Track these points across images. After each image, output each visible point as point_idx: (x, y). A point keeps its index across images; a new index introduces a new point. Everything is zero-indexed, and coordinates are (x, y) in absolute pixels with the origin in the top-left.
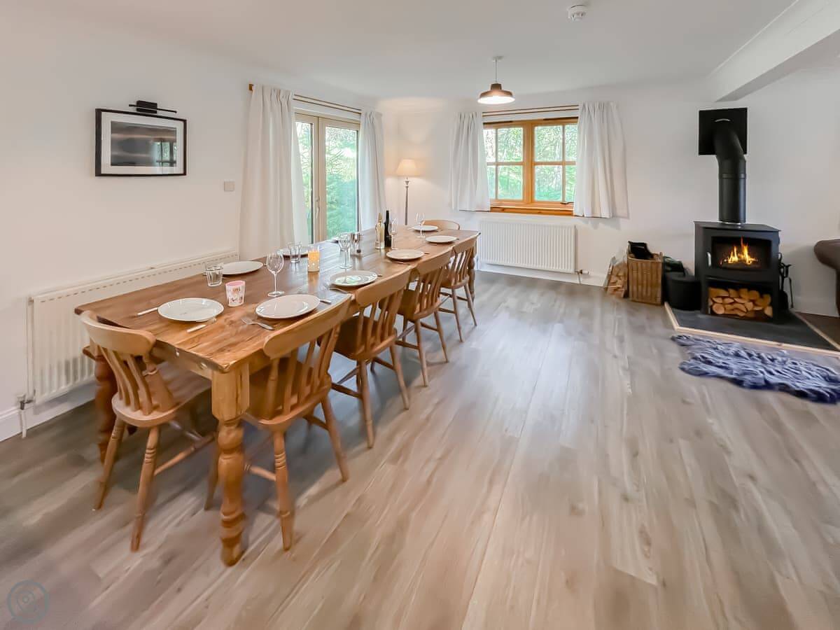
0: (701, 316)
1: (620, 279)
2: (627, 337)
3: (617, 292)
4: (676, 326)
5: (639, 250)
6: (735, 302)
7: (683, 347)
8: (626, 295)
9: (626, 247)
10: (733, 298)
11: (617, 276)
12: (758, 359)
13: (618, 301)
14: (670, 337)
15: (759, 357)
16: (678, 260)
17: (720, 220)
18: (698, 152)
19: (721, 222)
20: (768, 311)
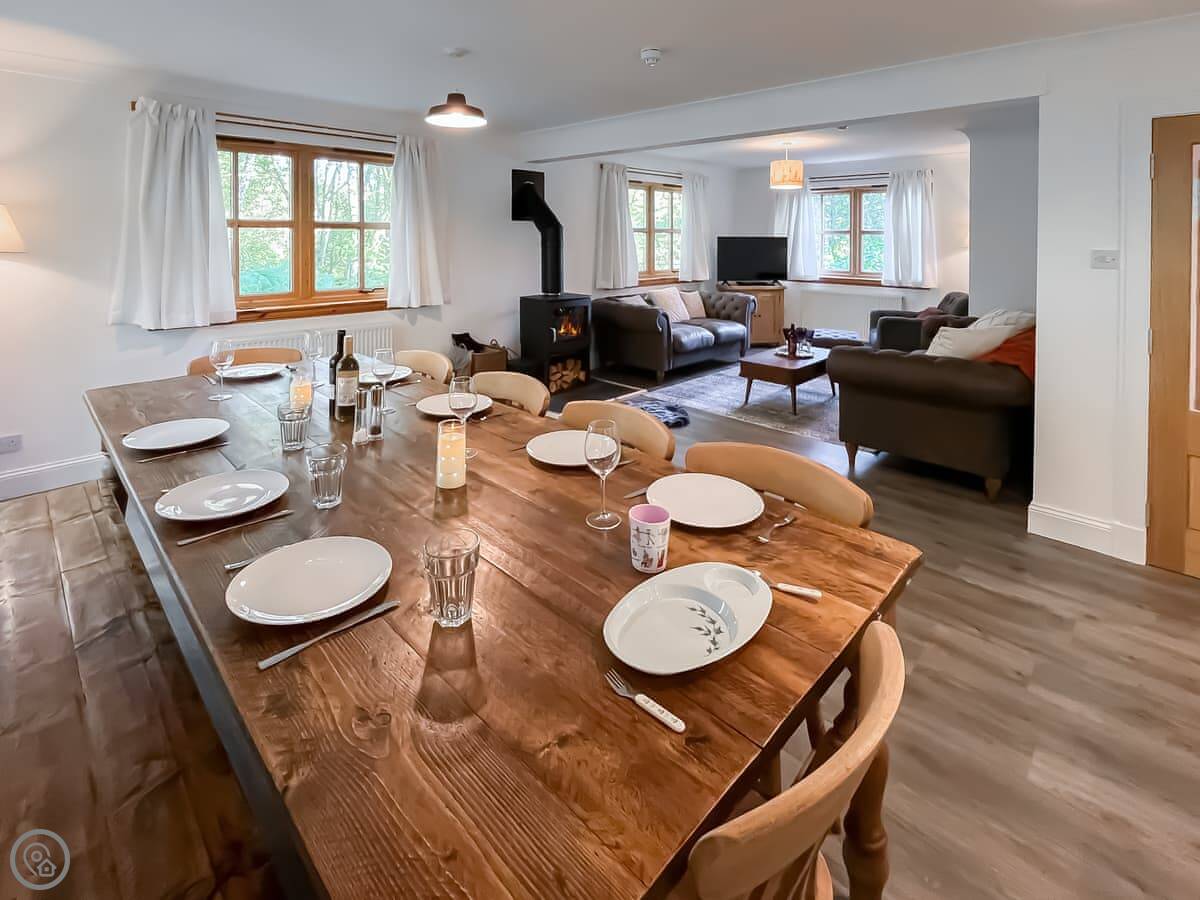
10: (560, 372)
17: (544, 292)
18: (511, 218)
19: (545, 294)
20: (582, 376)
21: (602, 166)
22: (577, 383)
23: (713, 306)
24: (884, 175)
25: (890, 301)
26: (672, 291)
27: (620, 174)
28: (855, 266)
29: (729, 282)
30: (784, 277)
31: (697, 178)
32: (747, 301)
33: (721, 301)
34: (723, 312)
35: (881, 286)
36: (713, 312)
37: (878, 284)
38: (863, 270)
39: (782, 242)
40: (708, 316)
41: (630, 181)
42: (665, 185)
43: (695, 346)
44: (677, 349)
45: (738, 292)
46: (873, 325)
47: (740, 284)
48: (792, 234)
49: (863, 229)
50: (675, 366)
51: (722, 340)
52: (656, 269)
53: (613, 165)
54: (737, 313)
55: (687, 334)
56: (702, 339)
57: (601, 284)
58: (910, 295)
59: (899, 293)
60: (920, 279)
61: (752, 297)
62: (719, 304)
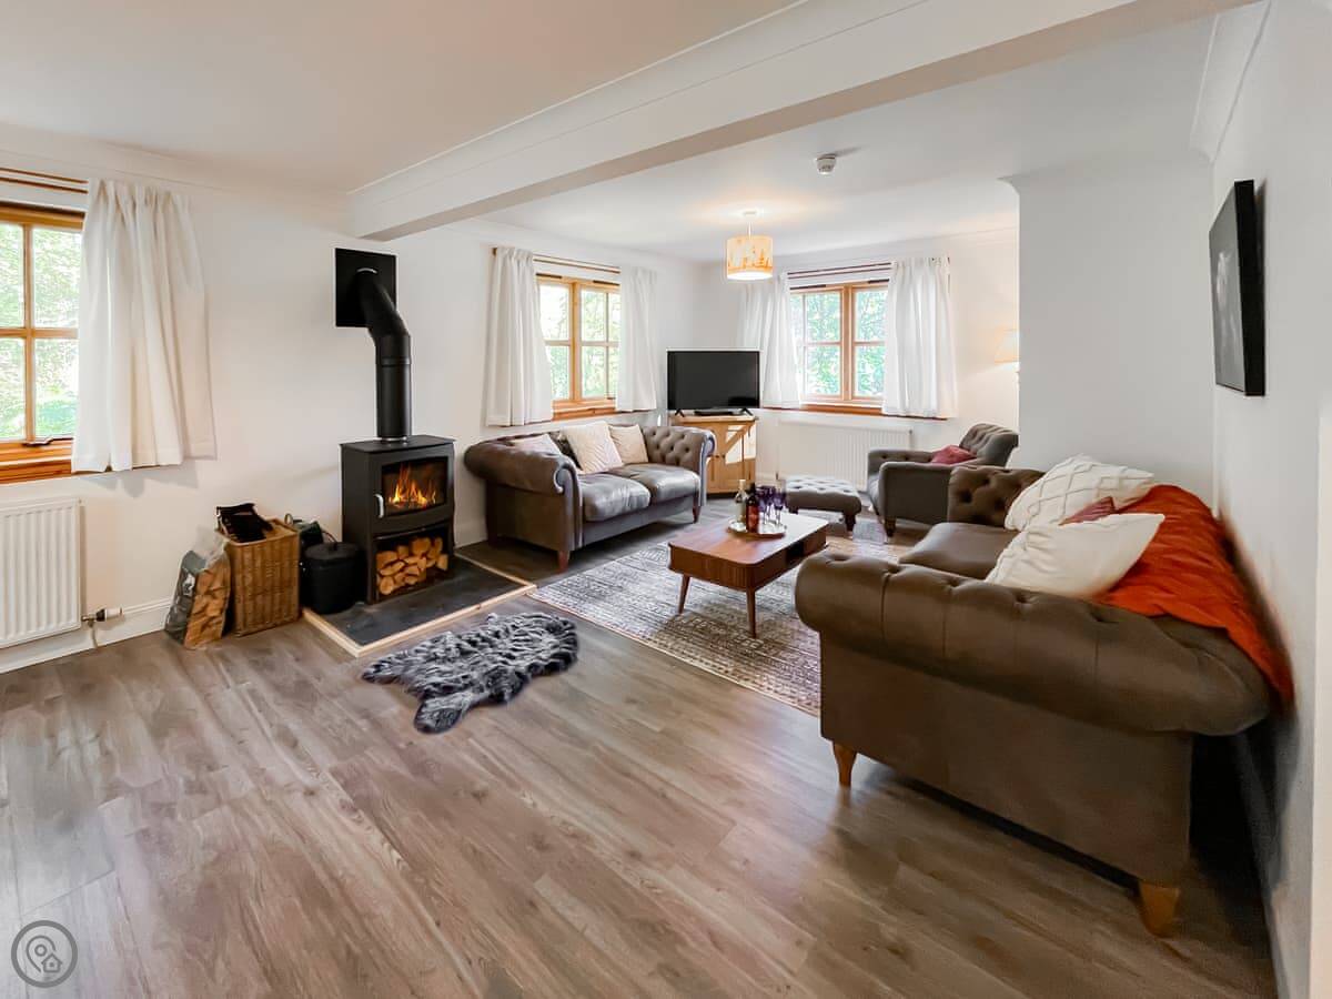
0: (372, 610)
1: (214, 597)
2: (294, 725)
3: (207, 631)
4: (354, 649)
5: (241, 522)
6: (407, 565)
7: (391, 686)
8: (230, 627)
9: (213, 520)
10: (402, 561)
11: (208, 593)
12: (485, 644)
13: (215, 649)
14: (360, 676)
15: (484, 640)
16: (312, 521)
17: (379, 436)
18: (334, 323)
19: (380, 439)
20: (442, 563)
21: (494, 251)
22: (433, 575)
23: (658, 447)
24: (885, 266)
25: (895, 435)
26: (600, 425)
27: (523, 262)
28: (847, 389)
29: (683, 411)
30: (755, 403)
31: (640, 274)
32: (701, 440)
33: (669, 439)
34: (670, 455)
35: (881, 415)
36: (657, 453)
37: (876, 412)
38: (857, 394)
39: (752, 358)
40: (651, 460)
41: (538, 275)
42: (595, 282)
43: (618, 511)
44: (588, 515)
45: (695, 426)
46: (873, 470)
47: (698, 414)
48: (766, 347)
49: (857, 340)
50: (586, 543)
51: (662, 497)
52: (584, 396)
53: (511, 250)
54: (688, 456)
55: (607, 492)
56: (631, 497)
57: (495, 419)
58: (922, 427)
59: (906, 424)
60: (934, 404)
61: (708, 433)
62: (664, 443)
